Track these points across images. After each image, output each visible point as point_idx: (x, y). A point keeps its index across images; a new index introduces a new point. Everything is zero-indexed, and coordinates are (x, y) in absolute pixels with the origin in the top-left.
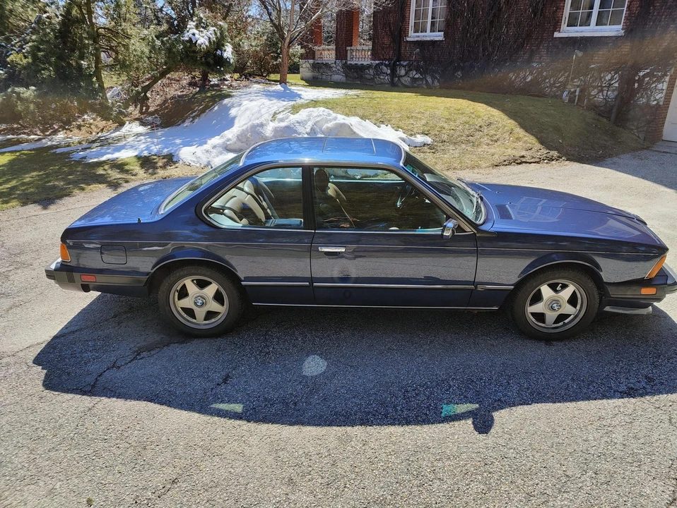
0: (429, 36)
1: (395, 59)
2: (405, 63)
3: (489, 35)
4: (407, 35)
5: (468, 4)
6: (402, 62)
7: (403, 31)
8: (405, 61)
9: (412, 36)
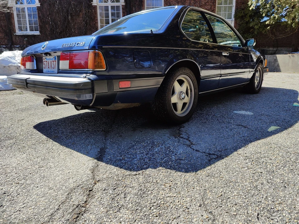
0: (29, 33)
1: (10, 44)
2: (18, 46)
3: (66, 33)
4: (15, 32)
5: (51, 19)
6: (15, 46)
7: (12, 30)
8: (17, 45)
9: (18, 32)
